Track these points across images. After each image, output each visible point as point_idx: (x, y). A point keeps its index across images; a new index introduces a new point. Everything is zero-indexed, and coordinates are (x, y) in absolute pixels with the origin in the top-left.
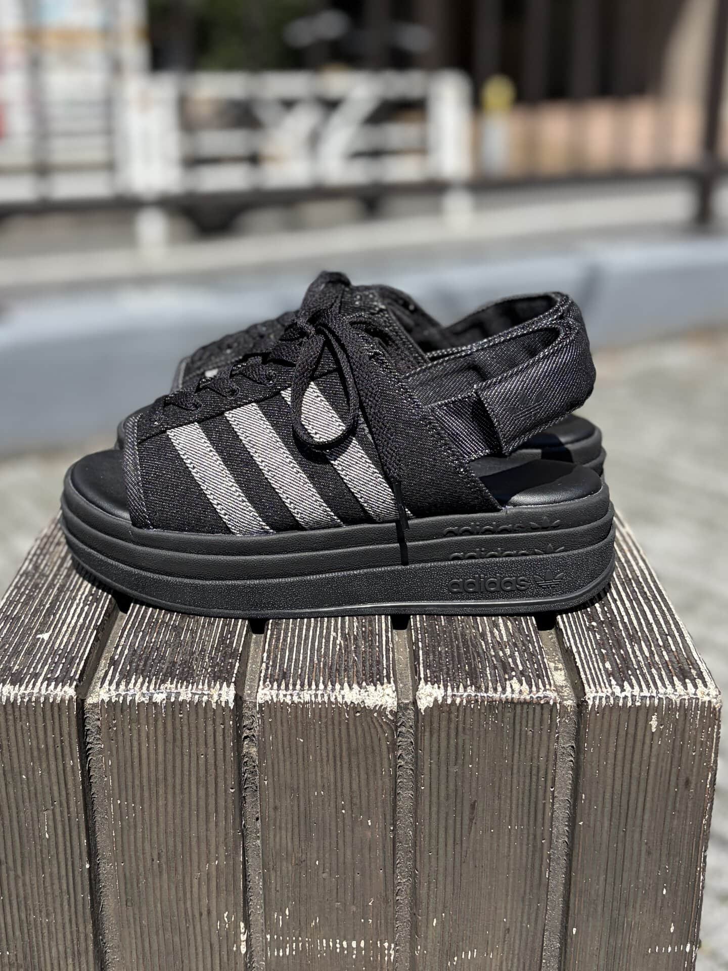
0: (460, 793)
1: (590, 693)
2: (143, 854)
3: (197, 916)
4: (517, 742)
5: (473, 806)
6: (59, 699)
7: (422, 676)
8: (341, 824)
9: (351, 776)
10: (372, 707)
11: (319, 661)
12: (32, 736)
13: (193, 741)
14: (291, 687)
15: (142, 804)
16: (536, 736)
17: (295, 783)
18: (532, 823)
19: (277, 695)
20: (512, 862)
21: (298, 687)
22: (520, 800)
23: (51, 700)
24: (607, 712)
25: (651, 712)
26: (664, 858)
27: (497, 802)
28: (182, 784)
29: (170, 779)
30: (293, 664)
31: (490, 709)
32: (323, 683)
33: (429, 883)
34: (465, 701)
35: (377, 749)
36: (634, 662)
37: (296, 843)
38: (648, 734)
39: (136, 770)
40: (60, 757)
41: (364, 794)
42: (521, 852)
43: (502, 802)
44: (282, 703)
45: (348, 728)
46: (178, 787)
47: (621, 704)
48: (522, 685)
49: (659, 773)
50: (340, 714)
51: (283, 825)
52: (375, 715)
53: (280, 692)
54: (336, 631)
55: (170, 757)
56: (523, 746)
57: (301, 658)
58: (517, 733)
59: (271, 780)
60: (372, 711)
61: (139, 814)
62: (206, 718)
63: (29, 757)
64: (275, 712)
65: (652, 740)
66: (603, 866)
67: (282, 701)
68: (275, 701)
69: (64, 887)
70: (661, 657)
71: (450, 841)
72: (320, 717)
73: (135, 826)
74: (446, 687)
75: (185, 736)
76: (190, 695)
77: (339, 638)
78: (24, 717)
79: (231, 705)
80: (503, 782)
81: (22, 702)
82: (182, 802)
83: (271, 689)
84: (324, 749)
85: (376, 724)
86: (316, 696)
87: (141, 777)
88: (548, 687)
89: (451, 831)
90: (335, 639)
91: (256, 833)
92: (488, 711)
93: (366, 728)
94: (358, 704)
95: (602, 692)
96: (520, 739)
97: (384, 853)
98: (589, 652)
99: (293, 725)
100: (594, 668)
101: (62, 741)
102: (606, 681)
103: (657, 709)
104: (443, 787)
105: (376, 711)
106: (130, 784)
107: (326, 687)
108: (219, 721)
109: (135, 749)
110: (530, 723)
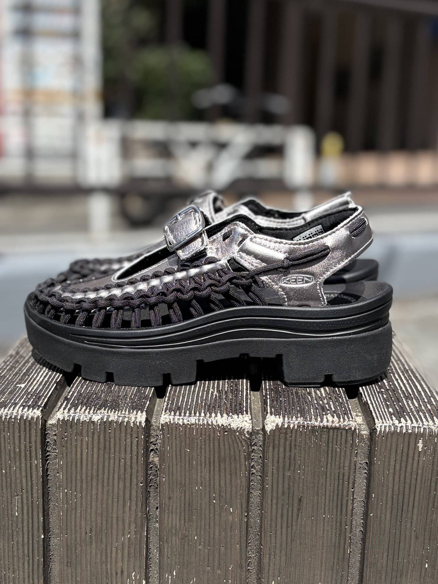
0: (291, 490)
1: (379, 424)
2: (80, 528)
3: (114, 574)
4: (330, 455)
5: (300, 500)
6: (30, 417)
7: (269, 411)
8: (212, 511)
9: (220, 475)
10: (235, 429)
11: (202, 402)
12: (11, 443)
13: (117, 449)
14: (183, 414)
15: (81, 493)
16: (343, 453)
17: (183, 481)
18: (339, 513)
19: (174, 419)
20: (325, 542)
21: (187, 414)
22: (331, 497)
23: (25, 418)
24: (389, 436)
25: (418, 438)
26: (426, 541)
27: (316, 498)
28: (108, 479)
29: (100, 477)
30: (185, 403)
31: (313, 432)
32: (204, 413)
33: (270, 555)
34: (296, 427)
35: (237, 458)
36: (408, 409)
37: (182, 522)
38: (417, 453)
39: (79, 469)
40: (28, 458)
41: (228, 490)
42: (331, 535)
43: (319, 498)
44: (177, 424)
45: (219, 443)
46: (106, 481)
47: (398, 431)
48: (334, 418)
49: (423, 481)
50: (214, 432)
51: (174, 510)
52: (237, 434)
53: (176, 417)
54: (213, 388)
55: (101, 459)
56: (333, 459)
57: (190, 401)
58: (330, 449)
59: (167, 478)
60: (235, 431)
61: (79, 500)
62: (126, 433)
63: (8, 457)
64: (172, 430)
65: (419, 457)
66: (386, 547)
67: (176, 423)
68: (172, 423)
69: (26, 552)
70: (426, 407)
71: (285, 525)
72: (201, 434)
73: (76, 508)
74: (284, 417)
75: (112, 445)
76: (116, 417)
77: (215, 392)
78: (6, 429)
79: (143, 425)
80: (320, 483)
81: (6, 418)
82: (108, 491)
83: (170, 415)
84: (203, 456)
85: (238, 440)
86: (199, 420)
87: (82, 473)
88: (351, 419)
89: (285, 518)
90: (212, 393)
91: (156, 518)
92: (311, 434)
93: (231, 443)
94: (227, 425)
95: (386, 423)
96: (332, 454)
97: (240, 532)
98: (379, 403)
99: (183, 439)
100: (382, 411)
101: (30, 447)
102: (389, 417)
103: (422, 435)
104: (280, 486)
105: (238, 431)
106: (74, 478)
107: (205, 415)
108: (134, 435)
109: (79, 454)
110: (339, 442)
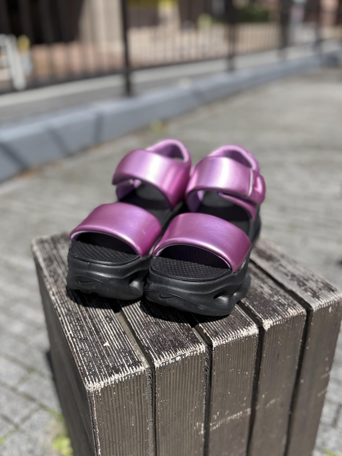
1: (314, 306)
3: (187, 428)
5: (278, 355)
6: (140, 373)
7: (260, 317)
8: (238, 378)
12: (129, 391)
13: (190, 369)
14: (223, 337)
15: (169, 399)
17: (224, 370)
21: (226, 336)
23: (137, 374)
24: (319, 311)
27: (285, 351)
29: (181, 386)
34: (279, 322)
35: (252, 348)
37: (223, 389)
39: (169, 387)
40: (139, 394)
41: (246, 364)
45: (243, 345)
47: (322, 307)
50: (241, 341)
53: (220, 340)
55: (181, 378)
58: (294, 327)
59: (216, 373)
61: (169, 403)
62: (195, 359)
63: (126, 399)
64: (219, 348)
65: (329, 315)
67: (222, 344)
69: (139, 440)
72: (234, 344)
74: (271, 319)
75: (187, 368)
76: (189, 353)
78: (125, 385)
79: (204, 352)
81: (125, 379)
82: (184, 392)
83: (217, 340)
84: (235, 355)
85: (252, 340)
86: (233, 337)
87: (170, 390)
93: (249, 343)
94: (247, 335)
99: (225, 350)
101: (140, 388)
102: (314, 300)
103: (331, 305)
105: (253, 336)
108: (199, 358)
109: (168, 380)
110: (297, 322)
